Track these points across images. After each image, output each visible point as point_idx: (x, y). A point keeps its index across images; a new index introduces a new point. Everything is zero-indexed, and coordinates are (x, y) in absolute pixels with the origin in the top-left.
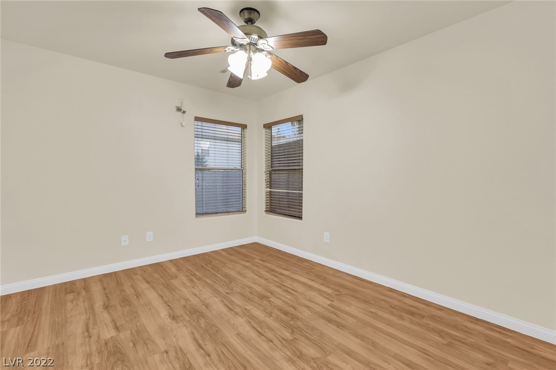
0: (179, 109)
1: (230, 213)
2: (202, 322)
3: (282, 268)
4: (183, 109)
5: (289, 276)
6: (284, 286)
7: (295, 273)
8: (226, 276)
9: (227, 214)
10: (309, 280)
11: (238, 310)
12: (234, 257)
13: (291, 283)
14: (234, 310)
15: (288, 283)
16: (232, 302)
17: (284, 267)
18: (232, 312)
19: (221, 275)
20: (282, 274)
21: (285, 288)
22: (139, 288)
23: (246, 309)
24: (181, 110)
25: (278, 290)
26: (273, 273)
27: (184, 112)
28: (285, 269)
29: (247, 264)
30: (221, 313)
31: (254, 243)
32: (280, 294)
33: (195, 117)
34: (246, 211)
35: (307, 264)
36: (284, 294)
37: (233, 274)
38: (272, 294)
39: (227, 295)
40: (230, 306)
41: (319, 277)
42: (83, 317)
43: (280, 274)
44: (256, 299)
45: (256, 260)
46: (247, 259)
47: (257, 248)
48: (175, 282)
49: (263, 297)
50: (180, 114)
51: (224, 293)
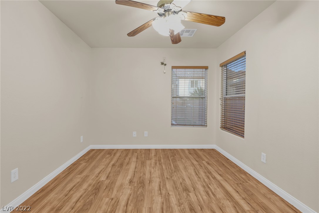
0: (162, 64)
1: (194, 126)
2: (140, 190)
3: (218, 173)
4: (165, 63)
5: (219, 181)
6: (209, 187)
7: (226, 181)
8: (176, 167)
9: (193, 126)
10: (234, 191)
11: (164, 192)
12: (191, 156)
13: (216, 187)
14: (162, 190)
15: (214, 187)
16: (165, 185)
17: (220, 173)
18: (160, 192)
19: (173, 165)
20: (214, 178)
21: (208, 190)
22: (131, 160)
23: (169, 194)
24: (163, 63)
25: (201, 189)
26: (208, 175)
27: (165, 65)
28: (220, 175)
29: (195, 163)
30: (153, 190)
31: (212, 149)
32: (200, 193)
33: (172, 67)
34: (207, 126)
35: (243, 176)
36: (203, 193)
37: (181, 167)
38: (194, 190)
39: (166, 179)
40: (161, 187)
41: (246, 190)
42: (103, 167)
43: (212, 177)
44: (181, 189)
45: (203, 162)
46: (197, 159)
47: (212, 153)
48: (148, 162)
49: (186, 190)
50: (163, 66)
51: (165, 177)
